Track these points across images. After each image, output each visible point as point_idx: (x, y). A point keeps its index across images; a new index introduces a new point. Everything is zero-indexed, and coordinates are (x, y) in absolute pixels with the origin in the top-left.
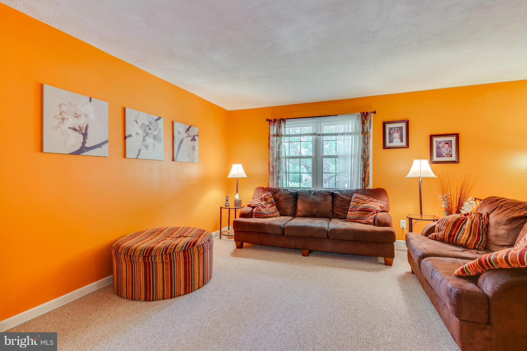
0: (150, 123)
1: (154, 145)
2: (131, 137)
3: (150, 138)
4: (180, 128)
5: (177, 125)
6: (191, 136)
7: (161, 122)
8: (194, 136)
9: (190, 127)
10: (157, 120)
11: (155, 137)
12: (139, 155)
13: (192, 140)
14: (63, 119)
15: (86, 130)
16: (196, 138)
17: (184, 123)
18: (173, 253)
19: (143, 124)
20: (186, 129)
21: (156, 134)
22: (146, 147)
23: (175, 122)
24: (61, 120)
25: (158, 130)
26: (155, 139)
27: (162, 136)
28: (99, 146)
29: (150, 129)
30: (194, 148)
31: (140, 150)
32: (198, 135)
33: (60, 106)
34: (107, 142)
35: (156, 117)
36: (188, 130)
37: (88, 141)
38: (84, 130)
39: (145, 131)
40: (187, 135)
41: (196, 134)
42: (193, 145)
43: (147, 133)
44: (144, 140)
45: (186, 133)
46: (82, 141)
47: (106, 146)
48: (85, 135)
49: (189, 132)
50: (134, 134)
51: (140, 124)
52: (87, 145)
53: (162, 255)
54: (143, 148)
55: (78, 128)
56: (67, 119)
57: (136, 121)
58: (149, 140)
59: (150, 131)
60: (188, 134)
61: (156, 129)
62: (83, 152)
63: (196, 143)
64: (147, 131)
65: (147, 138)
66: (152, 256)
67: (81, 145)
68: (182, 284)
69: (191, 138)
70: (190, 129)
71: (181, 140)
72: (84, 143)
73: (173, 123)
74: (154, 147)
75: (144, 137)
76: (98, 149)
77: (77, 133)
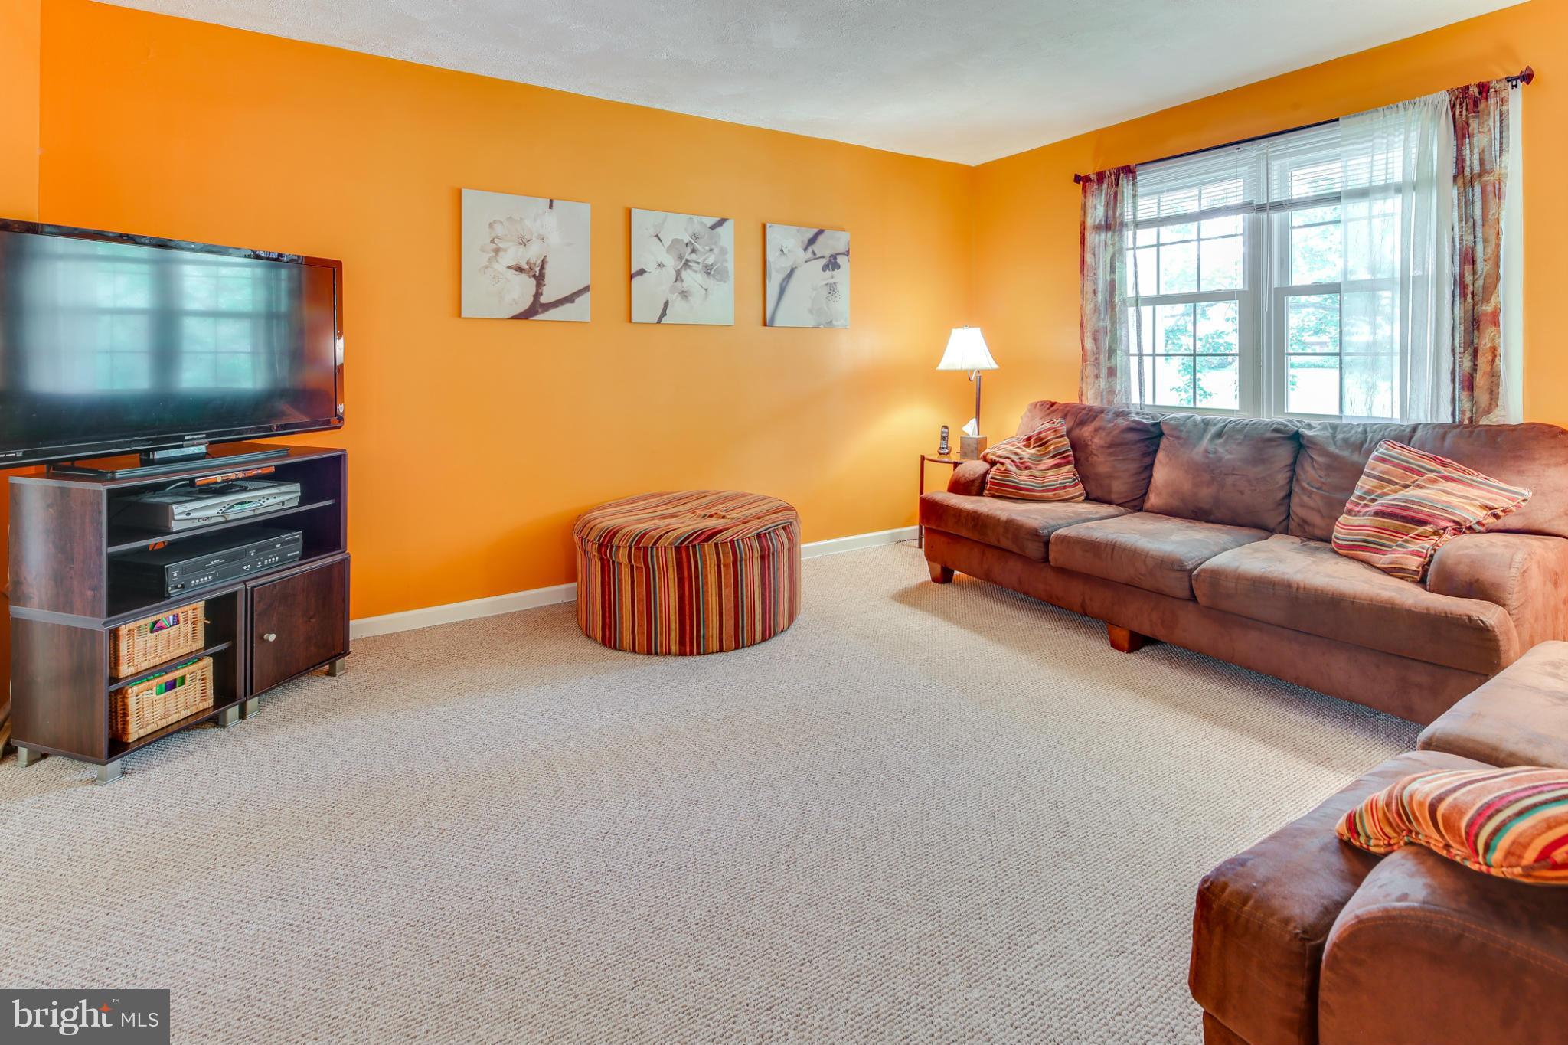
0: (695, 237)
1: (706, 290)
2: (645, 275)
3: (696, 272)
4: (785, 241)
5: (775, 235)
6: (823, 257)
7: (727, 232)
8: (834, 256)
9: (821, 232)
10: (713, 228)
11: (708, 270)
12: (664, 314)
13: (825, 268)
14: (497, 251)
15: (542, 267)
16: (840, 260)
17: (799, 225)
18: (652, 548)
19: (675, 242)
20: (806, 241)
21: (709, 261)
22: (684, 294)
23: (768, 225)
24: (493, 254)
25: (716, 251)
26: (708, 274)
27: (730, 266)
28: (570, 299)
29: (694, 251)
30: (832, 289)
31: (666, 304)
32: (848, 252)
33: (491, 225)
34: (586, 289)
35: (711, 221)
36: (812, 241)
37: (545, 290)
38: (537, 269)
39: (680, 257)
40: (809, 254)
41: (842, 248)
42: (831, 281)
43: (687, 260)
44: (678, 277)
45: (805, 250)
46: (533, 291)
47: (584, 300)
48: (540, 279)
49: (815, 247)
50: (650, 267)
51: (667, 242)
52: (543, 300)
53: (630, 548)
54: (674, 298)
55: (526, 267)
56: (505, 250)
57: (657, 236)
58: (693, 279)
59: (694, 257)
60: (814, 253)
61: (711, 250)
62: (536, 313)
63: (842, 277)
64: (687, 257)
65: (684, 274)
66: (612, 547)
67: (531, 300)
68: (673, 626)
69: (823, 262)
70: (821, 239)
71: (789, 271)
72: (537, 295)
73: (764, 227)
74: (706, 294)
75: (678, 273)
76: (568, 306)
77: (524, 276)
